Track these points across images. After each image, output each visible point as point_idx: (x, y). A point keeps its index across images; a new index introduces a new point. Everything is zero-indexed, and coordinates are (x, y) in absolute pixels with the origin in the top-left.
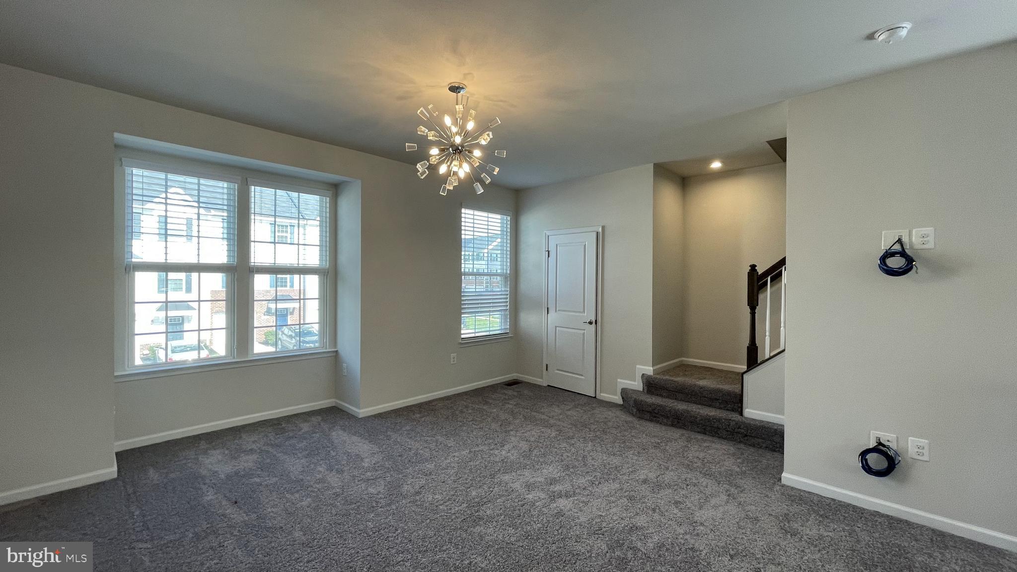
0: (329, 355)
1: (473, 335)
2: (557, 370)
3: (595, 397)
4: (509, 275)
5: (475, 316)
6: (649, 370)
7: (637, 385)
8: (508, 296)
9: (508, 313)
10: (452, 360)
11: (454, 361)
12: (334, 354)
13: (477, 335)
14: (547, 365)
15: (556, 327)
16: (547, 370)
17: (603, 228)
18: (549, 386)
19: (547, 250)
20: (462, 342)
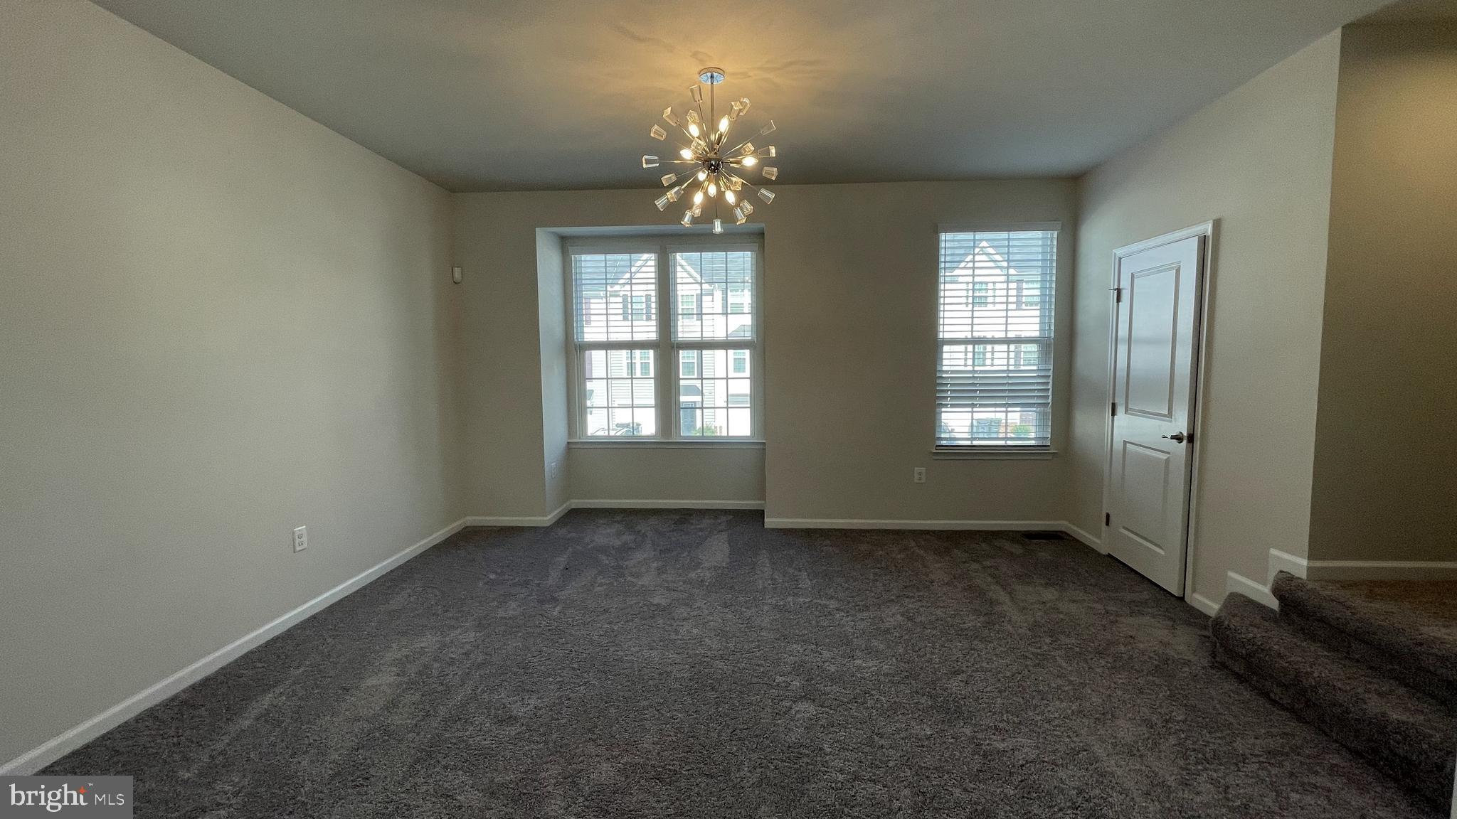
0: (757, 447)
1: (968, 443)
2: (1124, 528)
3: (1182, 599)
4: (1052, 341)
5: (972, 412)
6: (1299, 564)
7: (1263, 593)
8: (1050, 380)
9: (1049, 409)
10: (916, 476)
11: (920, 479)
12: (762, 447)
13: (975, 443)
14: (1108, 515)
15: (1125, 442)
16: (1107, 523)
17: (1217, 225)
18: (1109, 556)
19: (1116, 287)
20: (938, 451)
